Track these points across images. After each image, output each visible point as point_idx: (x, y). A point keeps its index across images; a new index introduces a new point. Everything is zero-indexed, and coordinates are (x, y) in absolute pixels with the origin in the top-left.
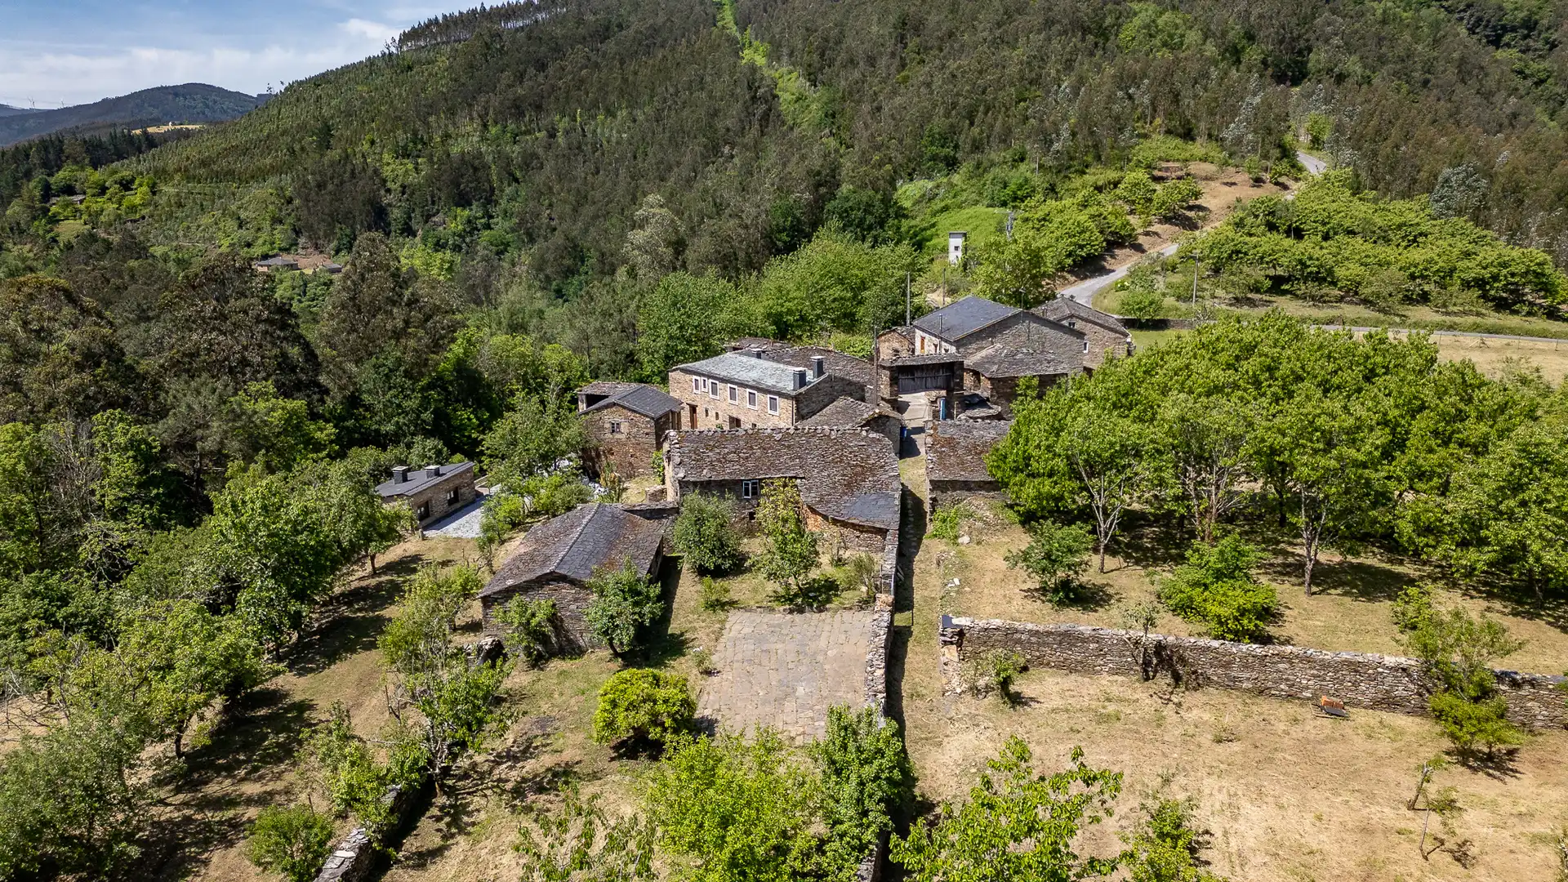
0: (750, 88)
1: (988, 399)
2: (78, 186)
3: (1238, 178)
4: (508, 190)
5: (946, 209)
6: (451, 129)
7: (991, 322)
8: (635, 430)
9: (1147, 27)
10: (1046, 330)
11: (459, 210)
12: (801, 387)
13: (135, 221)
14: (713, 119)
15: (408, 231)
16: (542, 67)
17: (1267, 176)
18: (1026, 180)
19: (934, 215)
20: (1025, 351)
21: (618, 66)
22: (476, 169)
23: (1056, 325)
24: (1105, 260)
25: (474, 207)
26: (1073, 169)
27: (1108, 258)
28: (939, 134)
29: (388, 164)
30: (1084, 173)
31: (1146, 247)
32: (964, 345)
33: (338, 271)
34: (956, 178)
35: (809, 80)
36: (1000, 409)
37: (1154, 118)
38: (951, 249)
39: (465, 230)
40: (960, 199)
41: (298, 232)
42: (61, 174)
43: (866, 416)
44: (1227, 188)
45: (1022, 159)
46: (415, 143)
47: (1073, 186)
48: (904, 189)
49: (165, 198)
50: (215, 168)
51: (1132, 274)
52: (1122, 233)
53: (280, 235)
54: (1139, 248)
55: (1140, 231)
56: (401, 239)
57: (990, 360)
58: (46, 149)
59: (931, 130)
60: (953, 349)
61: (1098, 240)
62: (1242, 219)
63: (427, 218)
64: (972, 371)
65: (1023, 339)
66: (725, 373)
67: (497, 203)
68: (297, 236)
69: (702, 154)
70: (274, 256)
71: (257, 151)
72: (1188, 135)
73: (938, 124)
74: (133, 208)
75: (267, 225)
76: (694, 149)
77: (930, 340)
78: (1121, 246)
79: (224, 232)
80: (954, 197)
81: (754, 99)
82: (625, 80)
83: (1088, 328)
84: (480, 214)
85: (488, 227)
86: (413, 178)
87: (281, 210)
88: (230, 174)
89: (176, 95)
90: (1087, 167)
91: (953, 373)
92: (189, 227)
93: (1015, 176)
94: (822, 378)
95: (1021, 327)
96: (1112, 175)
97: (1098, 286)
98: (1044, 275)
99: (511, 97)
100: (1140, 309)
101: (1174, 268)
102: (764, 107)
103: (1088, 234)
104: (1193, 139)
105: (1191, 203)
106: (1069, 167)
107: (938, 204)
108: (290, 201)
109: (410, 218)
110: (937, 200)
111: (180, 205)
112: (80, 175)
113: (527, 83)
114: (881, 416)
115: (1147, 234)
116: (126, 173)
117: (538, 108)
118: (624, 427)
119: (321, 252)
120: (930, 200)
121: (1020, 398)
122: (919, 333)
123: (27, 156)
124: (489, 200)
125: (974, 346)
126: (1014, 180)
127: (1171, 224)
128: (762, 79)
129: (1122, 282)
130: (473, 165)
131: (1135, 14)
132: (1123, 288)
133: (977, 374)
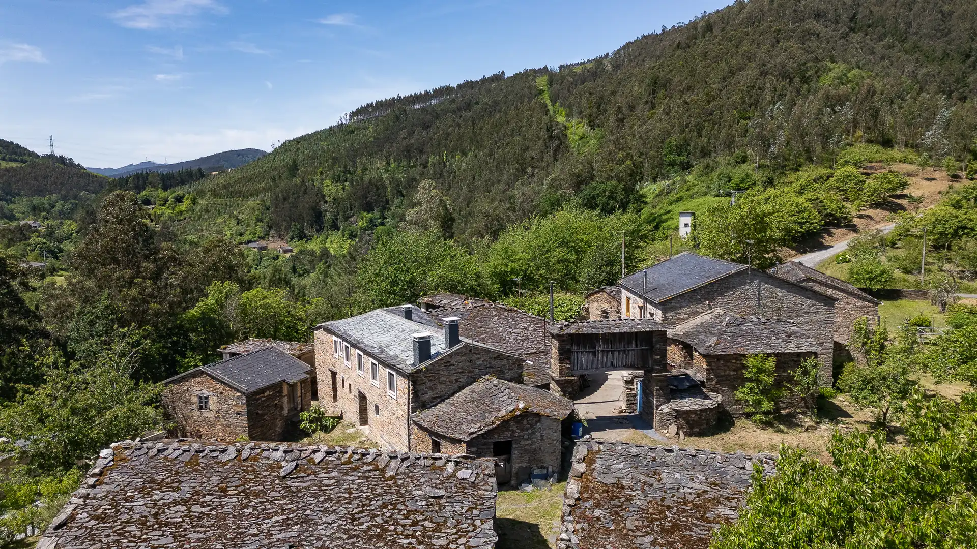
0: (548, 130)
1: (703, 383)
2: (152, 200)
3: (937, 175)
4: (397, 201)
5: (680, 199)
6: (368, 166)
7: (707, 281)
8: (225, 407)
9: (840, 78)
10: (782, 293)
11: (365, 214)
12: (421, 362)
13: (180, 220)
14: (524, 152)
15: (335, 227)
16: (426, 126)
17: (963, 174)
18: (748, 176)
19: (671, 204)
20: (754, 318)
21: (471, 124)
22: (378, 189)
23: (797, 287)
24: (823, 238)
25: (375, 212)
26: (788, 168)
27: (826, 236)
28: (676, 145)
29: (328, 186)
30: (798, 170)
31: (860, 227)
32: (672, 309)
33: (290, 251)
34: (689, 178)
35: (590, 126)
36: (720, 398)
37: (855, 132)
38: (682, 225)
39: (367, 226)
40: (690, 192)
41: (270, 227)
42: (144, 193)
43: (503, 413)
44: (928, 183)
45: (744, 162)
46: (345, 173)
47: (788, 180)
48: (648, 188)
49: (199, 208)
50: (232, 189)
51: (852, 248)
52: (838, 215)
53: (260, 229)
54: (853, 228)
55: (854, 214)
56: (330, 232)
57: (706, 329)
58: (138, 178)
59: (670, 142)
60: (658, 315)
61: (817, 220)
62: (958, 202)
63: (347, 218)
64: (683, 343)
65: (751, 303)
66: (357, 336)
67: (389, 209)
68: (270, 229)
69: (515, 174)
70: (255, 242)
71: (257, 180)
72: (887, 143)
73: (675, 138)
74: (181, 213)
75: (253, 223)
76: (510, 170)
77: (635, 302)
78: (838, 226)
79: (229, 227)
80: (688, 190)
81: (551, 137)
82: (474, 133)
83: (838, 295)
84: (378, 216)
85: (382, 224)
86: (341, 194)
87: (262, 214)
88: (239, 193)
89: (239, 155)
90: (800, 166)
91: (652, 347)
92: (209, 224)
93: (738, 173)
94: (456, 348)
95: (750, 288)
96: (824, 172)
97: (818, 259)
98: (771, 239)
99: (404, 144)
100: (871, 279)
101: (893, 245)
102: (557, 142)
103: (806, 214)
104: (892, 147)
105: (898, 192)
106: (785, 166)
107: (674, 196)
108: (268, 209)
109: (337, 219)
110: (673, 194)
111: (207, 211)
112: (155, 193)
113: (416, 136)
114: (526, 414)
115: (860, 217)
116: (180, 192)
117: (421, 152)
118: (213, 404)
119: (283, 239)
120: (668, 193)
121: (749, 385)
122: (625, 294)
123: (127, 182)
124: (385, 206)
125: (685, 310)
126: (737, 176)
127: (883, 209)
128: (557, 125)
129: (844, 255)
130: (377, 186)
131: (830, 70)
132: (845, 260)
133: (688, 348)
